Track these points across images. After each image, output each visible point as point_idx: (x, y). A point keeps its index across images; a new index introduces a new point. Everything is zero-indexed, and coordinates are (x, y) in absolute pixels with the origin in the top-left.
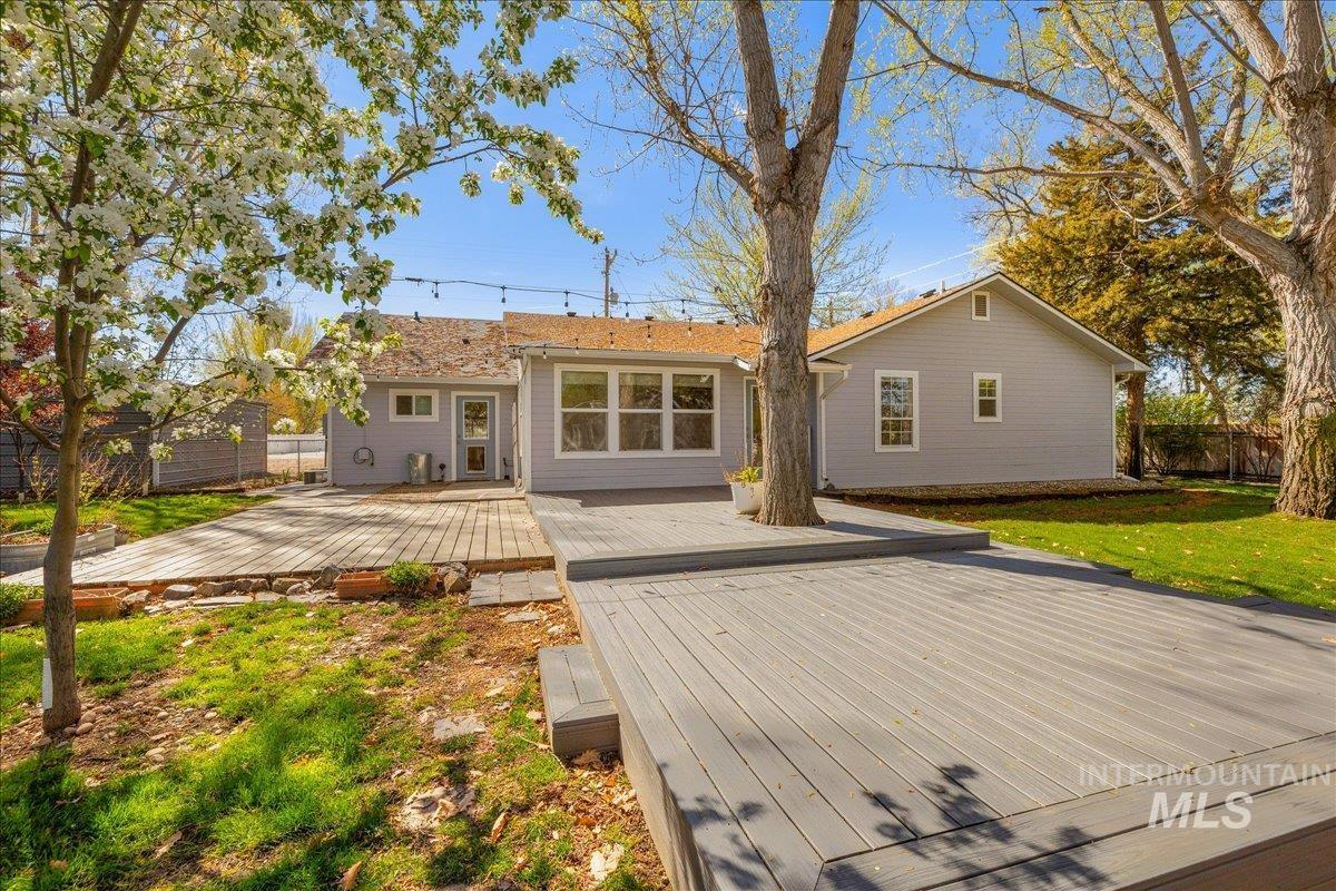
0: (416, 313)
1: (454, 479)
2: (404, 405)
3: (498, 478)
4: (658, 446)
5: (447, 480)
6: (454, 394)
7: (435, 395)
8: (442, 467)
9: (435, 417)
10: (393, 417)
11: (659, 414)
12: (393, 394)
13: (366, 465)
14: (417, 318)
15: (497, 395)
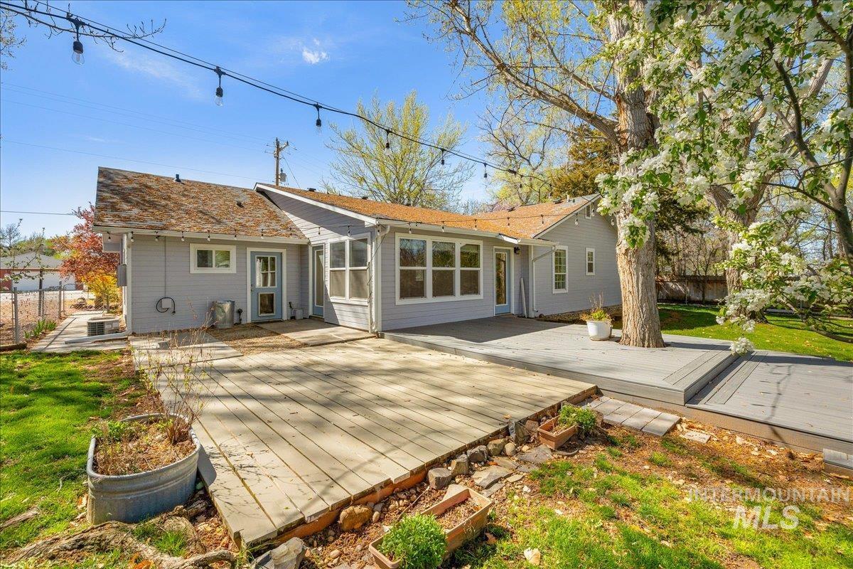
0: (177, 176)
1: (249, 321)
2: (204, 259)
3: (285, 318)
4: (451, 293)
5: (243, 322)
6: (249, 250)
7: (233, 250)
8: (240, 312)
9: (233, 269)
10: (194, 269)
11: (452, 271)
12: (194, 249)
13: (168, 314)
14: (178, 180)
15: (284, 251)
